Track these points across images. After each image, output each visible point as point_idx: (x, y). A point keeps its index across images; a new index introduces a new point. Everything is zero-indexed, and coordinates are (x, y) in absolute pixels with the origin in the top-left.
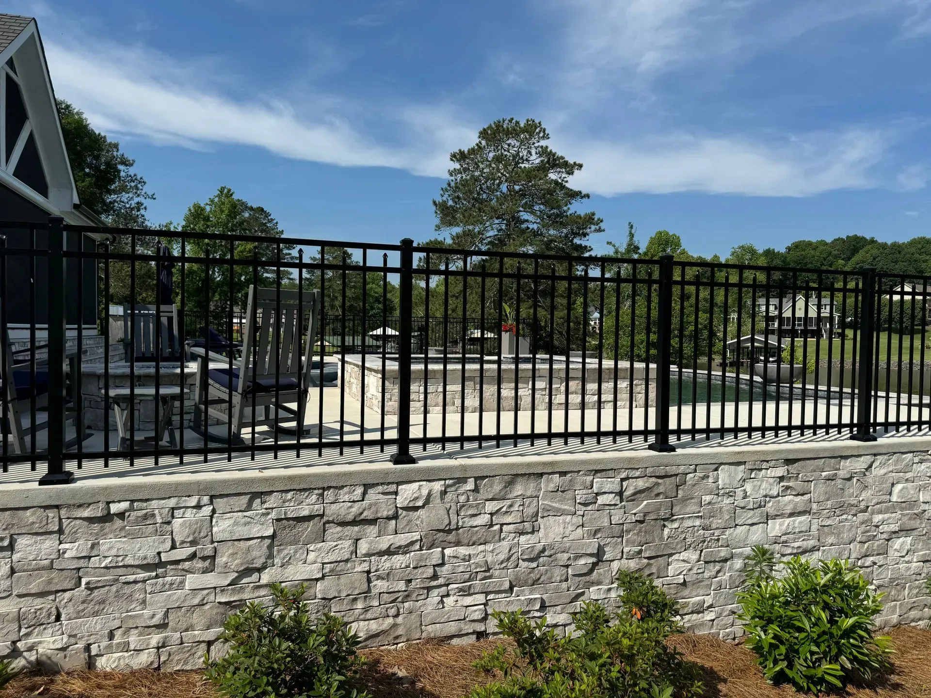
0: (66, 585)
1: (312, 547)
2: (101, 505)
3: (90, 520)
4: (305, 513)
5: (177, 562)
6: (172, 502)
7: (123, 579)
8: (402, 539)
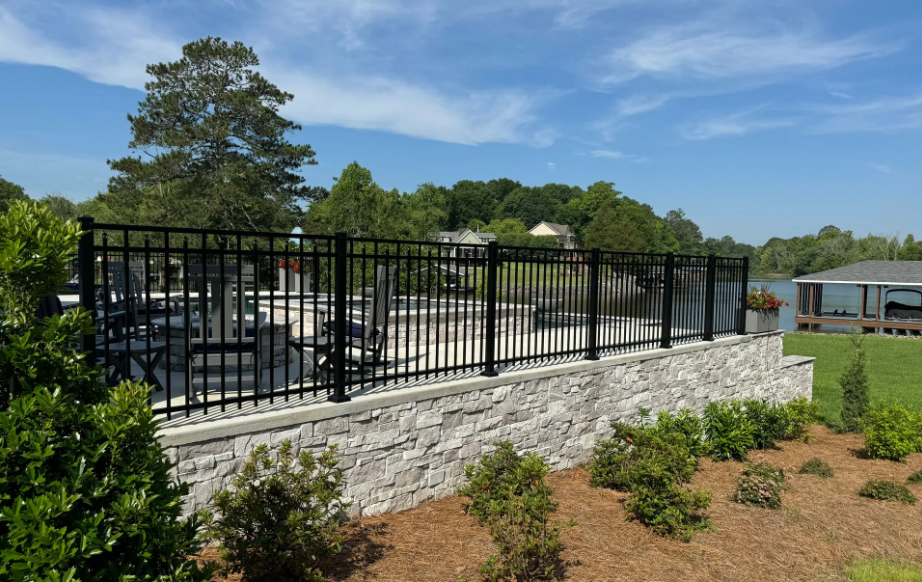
0: (351, 464)
1: (458, 428)
2: (369, 412)
3: (362, 422)
4: (456, 408)
5: (400, 444)
6: (399, 407)
7: (376, 458)
8: (494, 420)
